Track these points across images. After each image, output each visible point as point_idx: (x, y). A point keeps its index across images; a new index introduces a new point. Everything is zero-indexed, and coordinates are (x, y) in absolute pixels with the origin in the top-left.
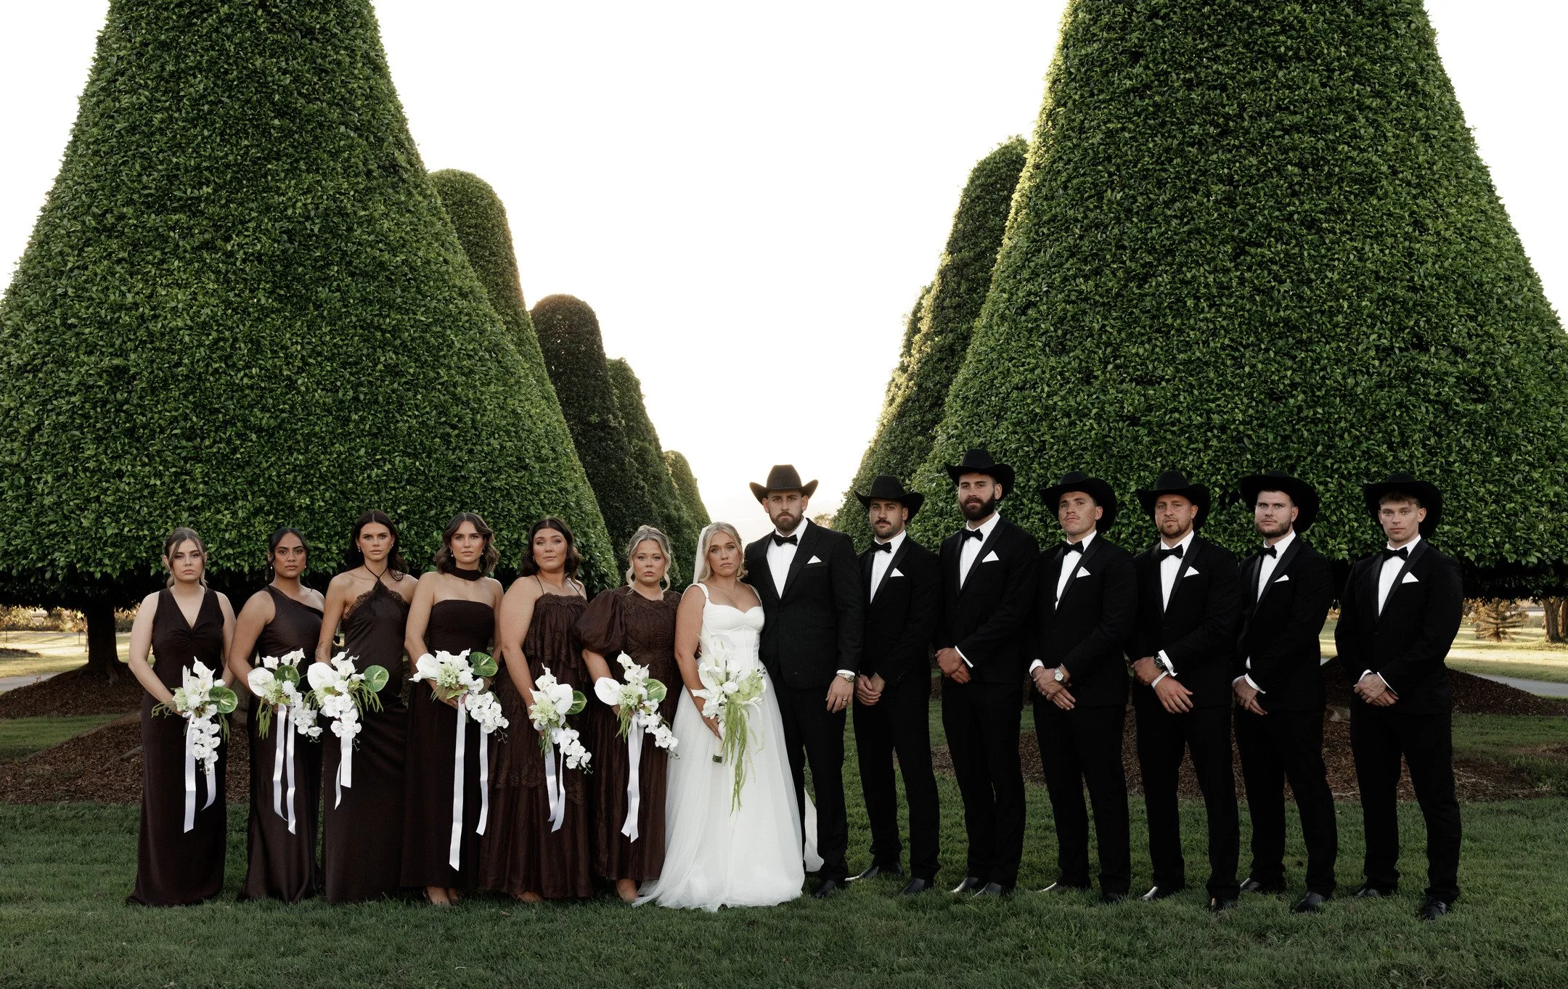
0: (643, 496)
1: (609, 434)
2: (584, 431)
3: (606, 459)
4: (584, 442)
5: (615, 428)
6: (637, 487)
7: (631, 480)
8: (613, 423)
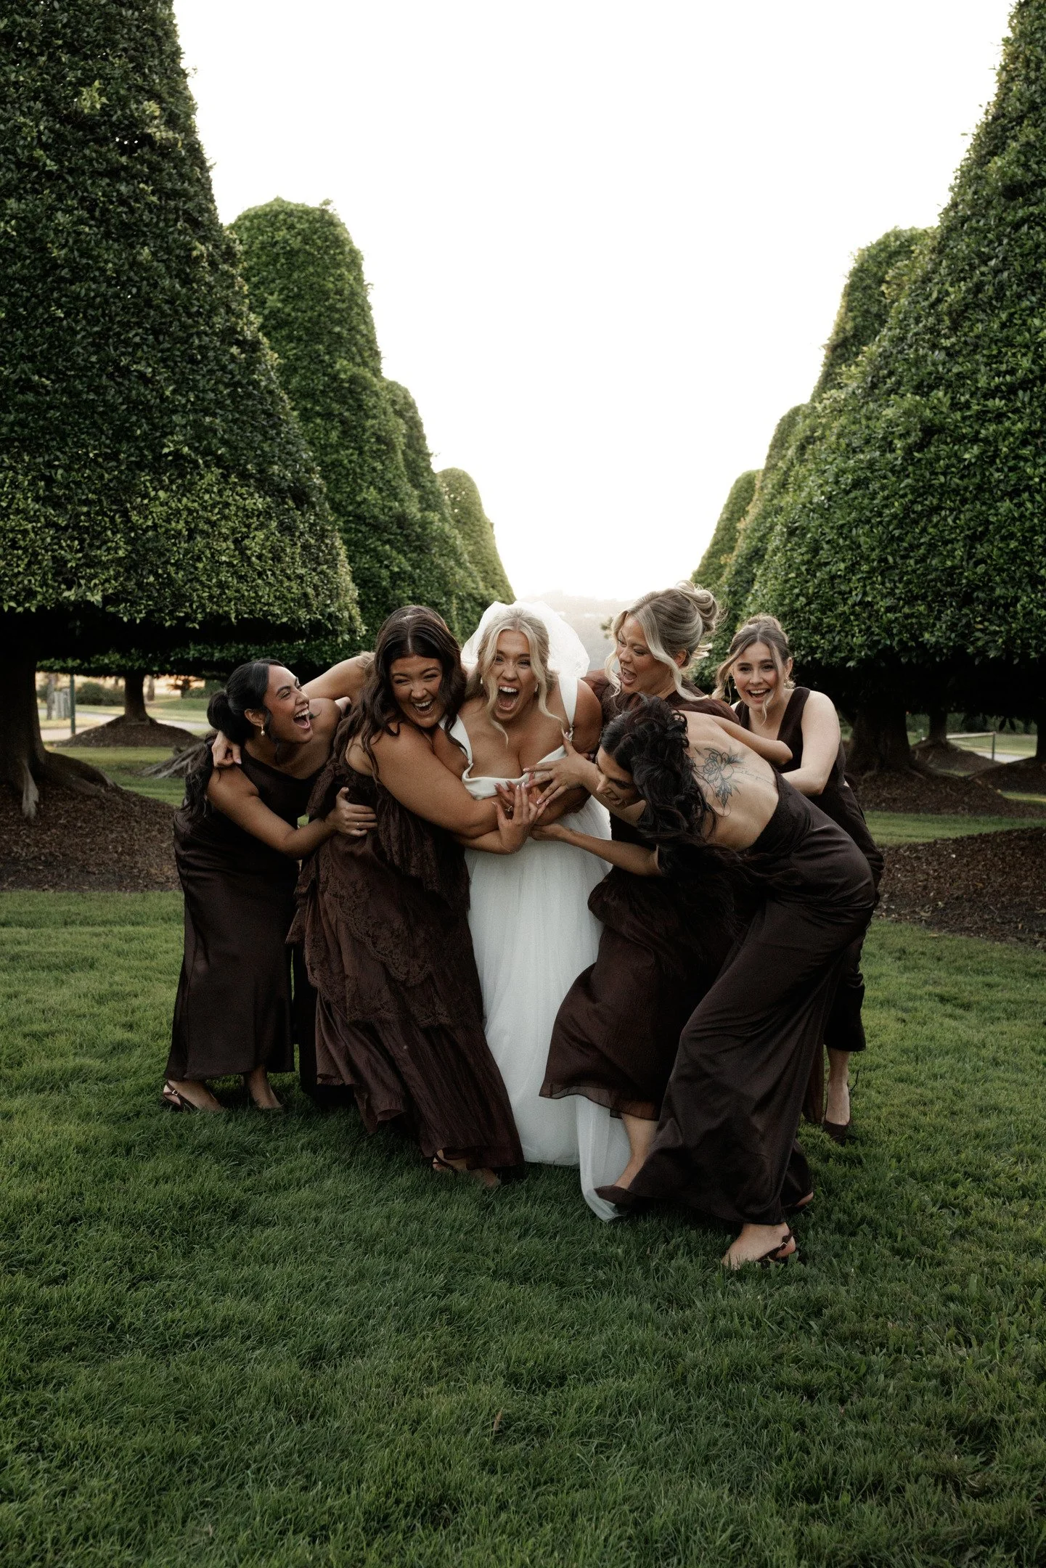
0: (250, 366)
1: (142, 160)
2: (59, 136)
3: (129, 234)
4: (51, 166)
5: (165, 150)
6: (230, 335)
7: (213, 311)
8: (160, 133)
